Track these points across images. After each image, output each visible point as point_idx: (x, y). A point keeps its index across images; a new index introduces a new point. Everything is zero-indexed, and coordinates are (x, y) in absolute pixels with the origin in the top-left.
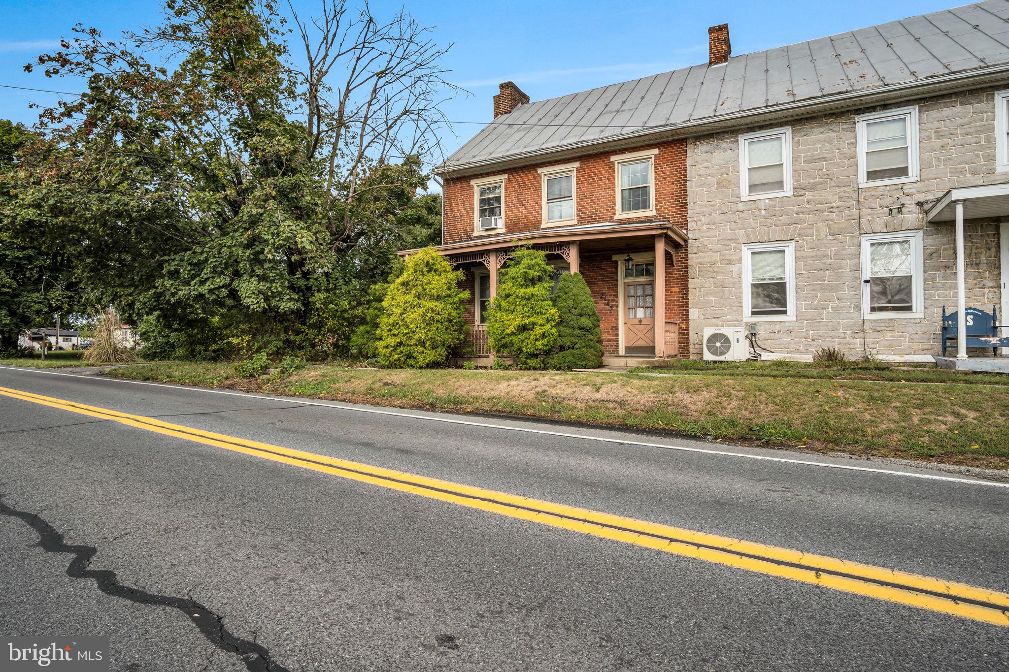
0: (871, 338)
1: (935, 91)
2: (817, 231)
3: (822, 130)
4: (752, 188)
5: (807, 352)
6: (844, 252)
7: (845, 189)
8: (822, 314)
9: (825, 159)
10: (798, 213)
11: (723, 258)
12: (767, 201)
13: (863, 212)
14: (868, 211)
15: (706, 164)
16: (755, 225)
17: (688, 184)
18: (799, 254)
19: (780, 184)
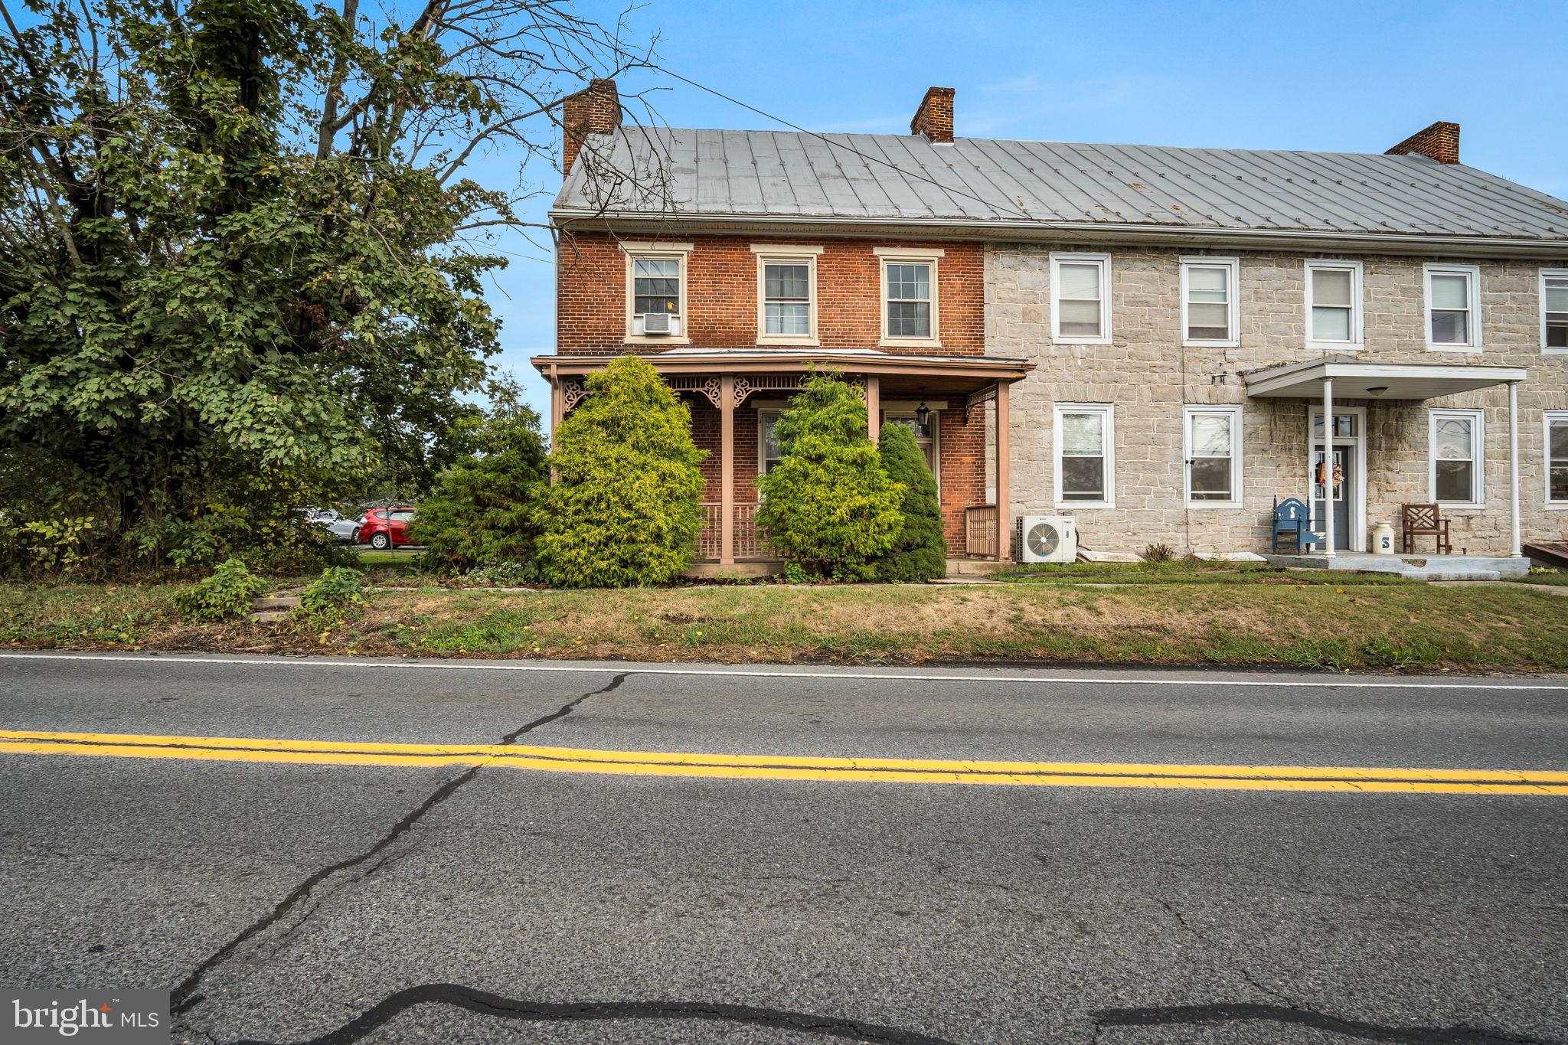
0: (1195, 531)
1: (1257, 245)
2: (1140, 394)
3: (1145, 266)
4: (1065, 327)
5: (1128, 549)
6: (1167, 425)
7: (1169, 344)
8: (1143, 500)
9: (1147, 304)
10: (1118, 369)
11: (1029, 418)
12: (1083, 347)
13: (1187, 376)
14: (1191, 376)
15: (1008, 285)
16: (1069, 378)
17: (986, 308)
18: (1119, 422)
19: (1095, 327)
